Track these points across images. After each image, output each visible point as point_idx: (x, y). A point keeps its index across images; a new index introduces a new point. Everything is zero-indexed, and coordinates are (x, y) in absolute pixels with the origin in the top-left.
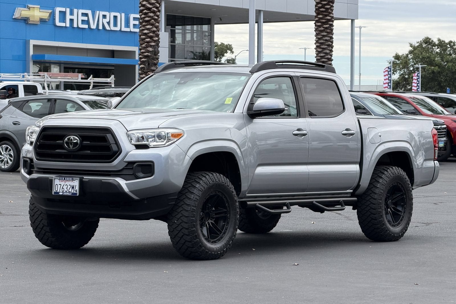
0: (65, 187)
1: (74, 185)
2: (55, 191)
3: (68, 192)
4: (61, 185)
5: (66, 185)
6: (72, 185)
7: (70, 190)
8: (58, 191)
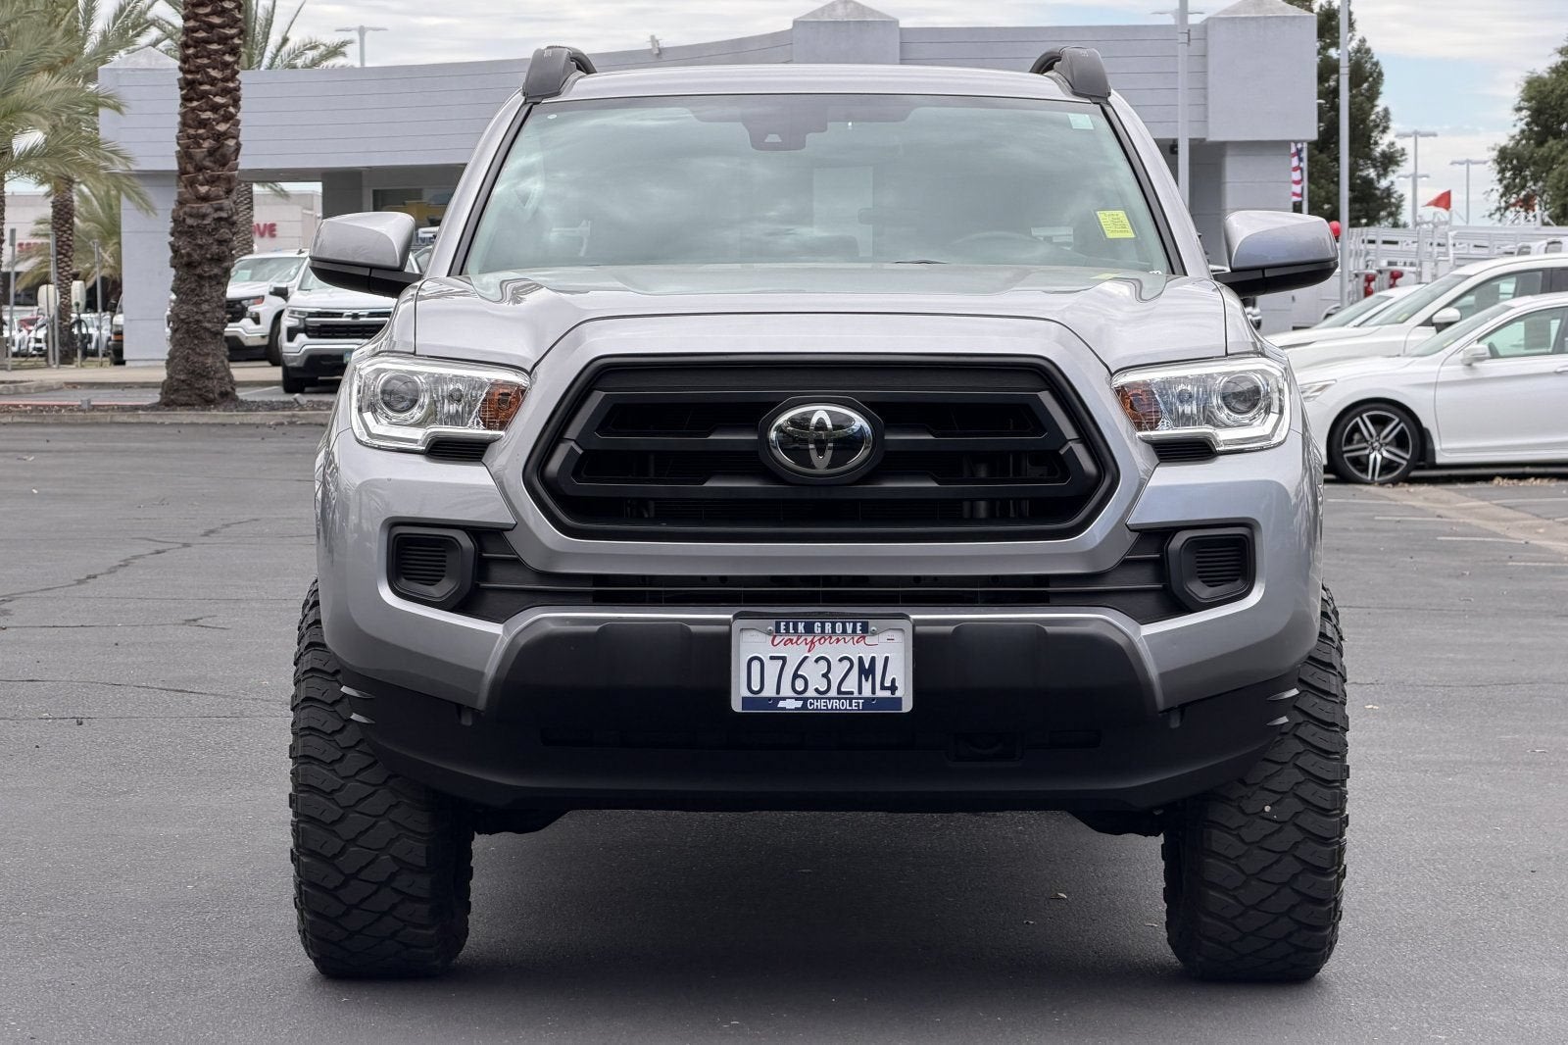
0: (813, 673)
1: (873, 659)
2: (746, 693)
3: (833, 693)
4: (784, 659)
5: (817, 661)
6: (861, 659)
7: (851, 685)
8: (769, 692)
